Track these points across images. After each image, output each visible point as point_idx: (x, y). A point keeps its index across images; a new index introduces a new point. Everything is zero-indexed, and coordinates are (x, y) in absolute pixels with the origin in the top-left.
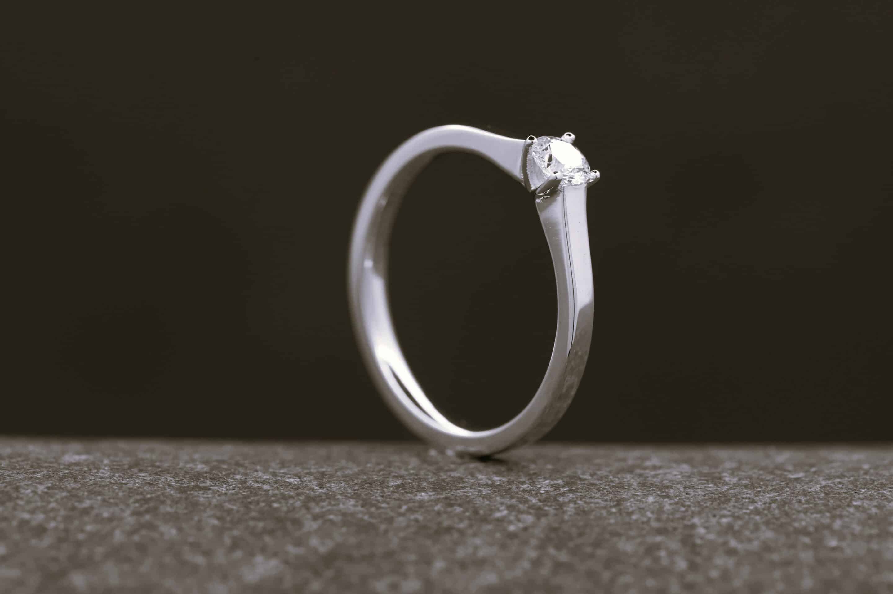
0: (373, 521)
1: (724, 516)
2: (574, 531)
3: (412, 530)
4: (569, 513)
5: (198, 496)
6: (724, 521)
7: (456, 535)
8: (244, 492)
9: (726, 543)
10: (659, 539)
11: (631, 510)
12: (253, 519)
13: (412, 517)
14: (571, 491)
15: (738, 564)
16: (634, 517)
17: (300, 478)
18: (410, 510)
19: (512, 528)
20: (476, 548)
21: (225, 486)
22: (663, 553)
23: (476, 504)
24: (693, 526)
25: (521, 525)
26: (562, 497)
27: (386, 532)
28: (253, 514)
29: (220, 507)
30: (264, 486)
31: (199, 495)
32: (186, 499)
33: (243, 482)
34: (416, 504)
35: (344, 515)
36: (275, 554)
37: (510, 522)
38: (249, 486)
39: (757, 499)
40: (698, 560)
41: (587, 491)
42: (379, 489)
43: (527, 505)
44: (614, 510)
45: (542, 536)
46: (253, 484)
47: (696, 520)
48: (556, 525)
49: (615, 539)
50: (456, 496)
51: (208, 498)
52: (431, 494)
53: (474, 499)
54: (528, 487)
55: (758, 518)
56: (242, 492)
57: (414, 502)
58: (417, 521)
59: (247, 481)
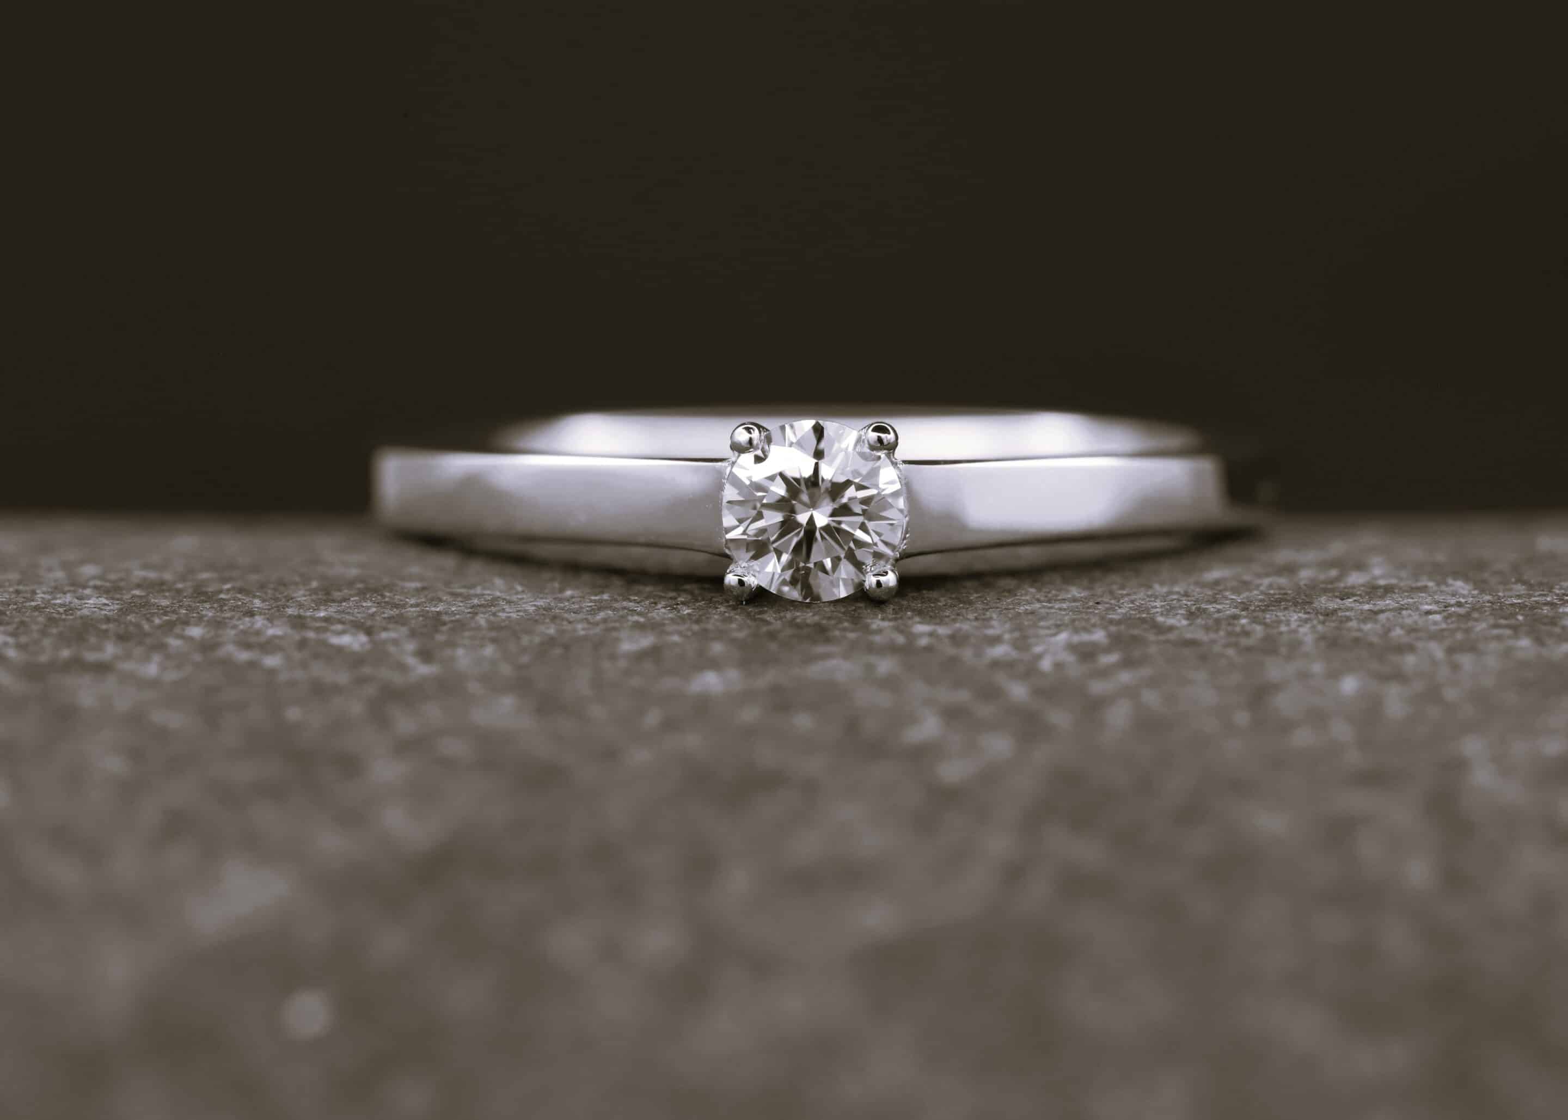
51: (105, 694)
52: (732, 675)
53: (852, 691)
54: (1008, 652)
56: (202, 678)
57: (681, 701)
58: (685, 755)
59: (218, 645)
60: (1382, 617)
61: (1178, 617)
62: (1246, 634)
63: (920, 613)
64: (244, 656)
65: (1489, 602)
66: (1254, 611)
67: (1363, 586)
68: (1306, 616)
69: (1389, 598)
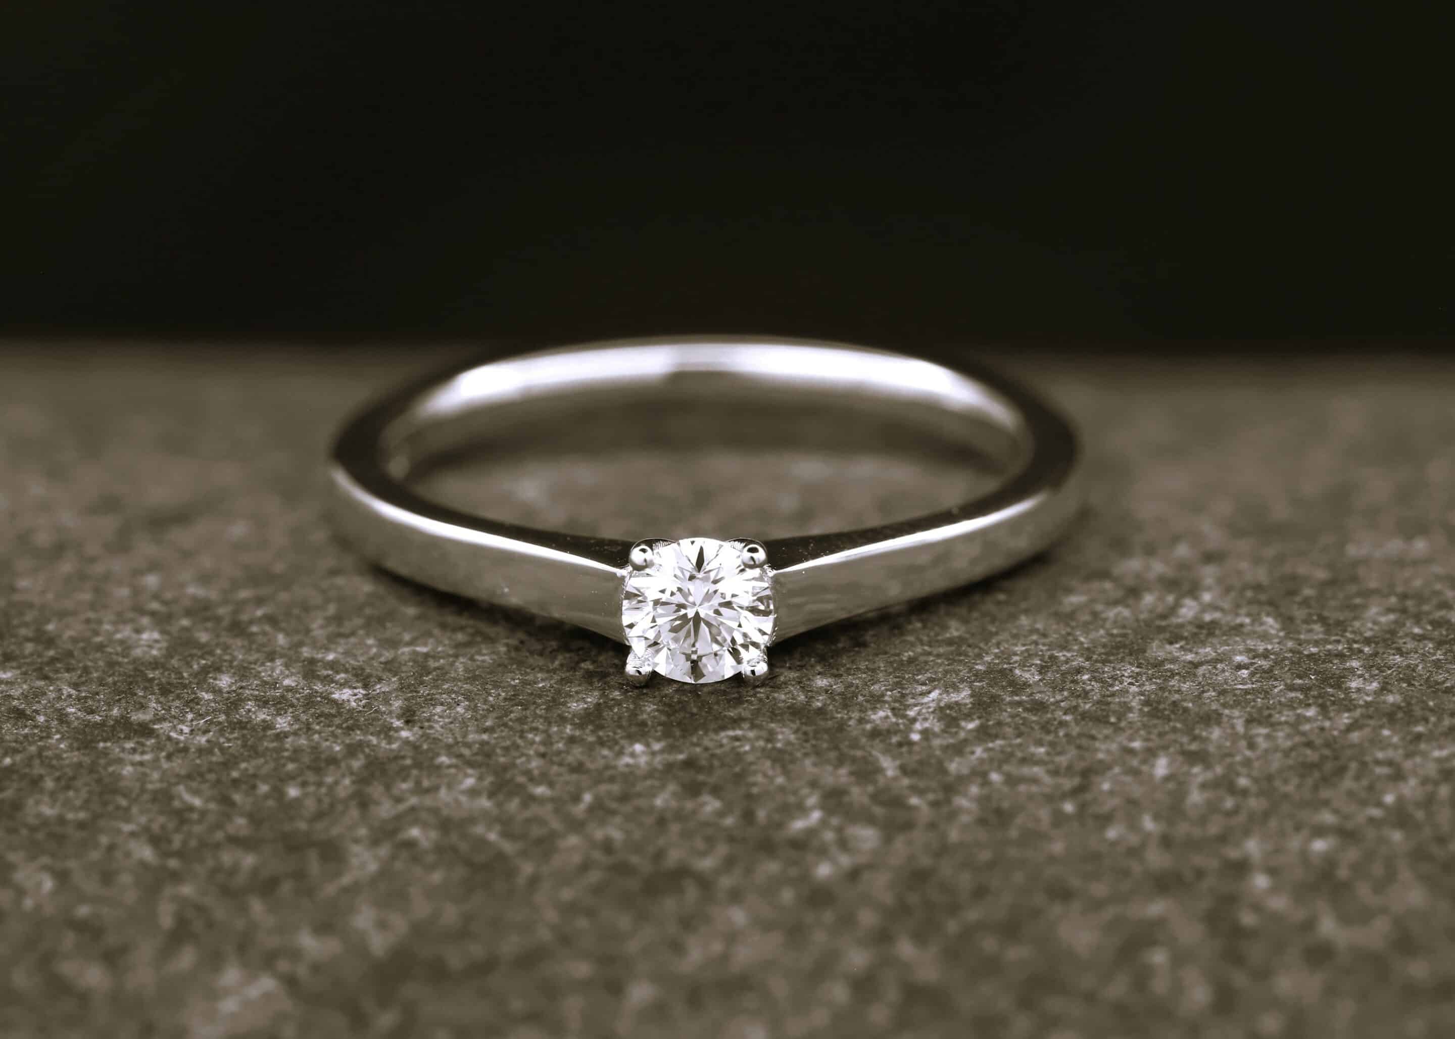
0: (508, 847)
1: (1320, 831)
2: (965, 881)
3: (594, 876)
4: (965, 819)
5: (120, 761)
6: (1319, 845)
7: (692, 893)
8: (229, 740)
9: (1309, 925)
10: (1156, 908)
11: (1106, 808)
12: (235, 841)
13: (599, 834)
14: (984, 734)
15: (1330, 991)
16: (1112, 833)
17: (366, 686)
18: (599, 809)
19: (824, 870)
20: (732, 937)
21: (190, 716)
22: (1159, 957)
23: (754, 784)
24: (1241, 868)
25: (845, 861)
26: (957, 759)
27: (534, 881)
28: (240, 824)
29: (164, 798)
30: (278, 719)
31: (122, 755)
32: (92, 770)
33: (234, 703)
34: (616, 788)
35: (445, 825)
36: (268, 961)
37: (823, 852)
38: (244, 720)
39: (1408, 765)
40: (1240, 979)
41: (1019, 735)
42: (541, 727)
43: (870, 789)
44: (1069, 807)
45: (888, 898)
46: (254, 713)
47: (1253, 847)
48: (925, 861)
49: (1057, 909)
50: (713, 756)
51: (141, 764)
52: (657, 746)
53: (753, 767)
54: (887, 717)
55: (1397, 836)
56: (224, 743)
57: (612, 780)
58: (608, 846)
59: (241, 700)
60: (1201, 670)
61: (1033, 669)
62: (1085, 694)
63: (822, 659)
64: (262, 716)
65: (1291, 651)
66: (1097, 661)
67: (1190, 623)
68: (1138, 670)
69: (1209, 645)
